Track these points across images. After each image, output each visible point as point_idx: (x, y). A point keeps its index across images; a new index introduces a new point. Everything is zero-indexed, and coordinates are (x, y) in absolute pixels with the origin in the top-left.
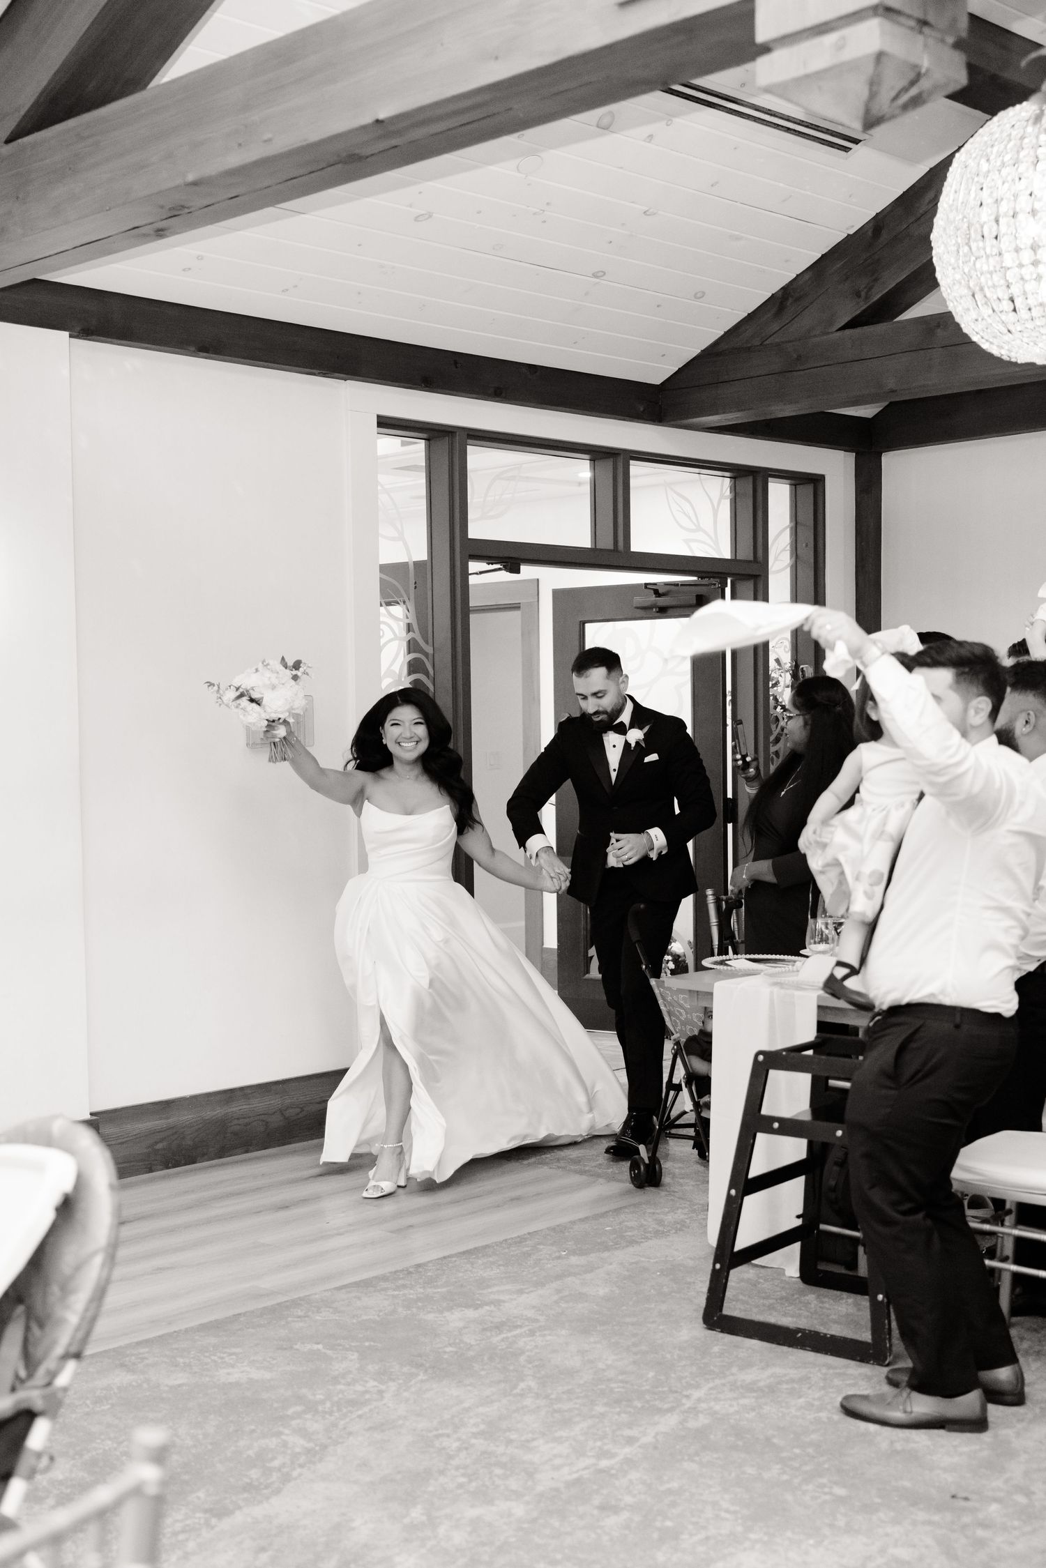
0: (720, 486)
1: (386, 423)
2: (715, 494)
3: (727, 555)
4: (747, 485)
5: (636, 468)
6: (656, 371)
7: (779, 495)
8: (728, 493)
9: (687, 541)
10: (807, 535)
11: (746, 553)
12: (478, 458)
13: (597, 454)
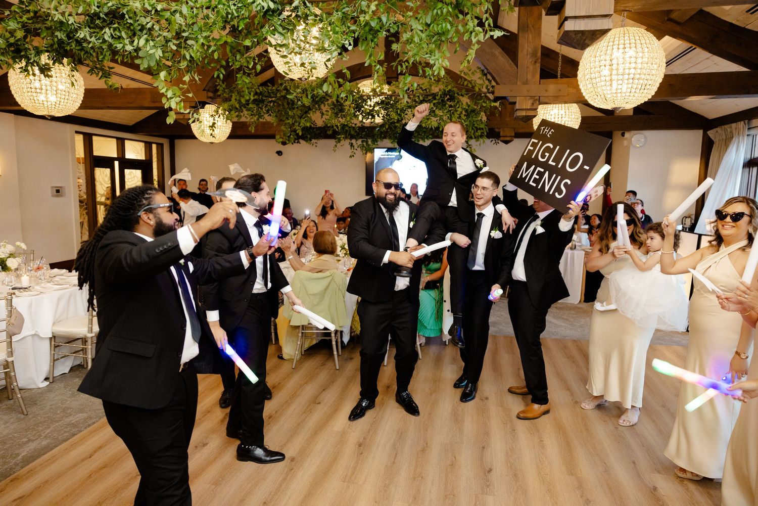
0: (142, 144)
1: (77, 132)
2: (141, 147)
3: (144, 159)
4: (148, 145)
5: (126, 141)
6: (131, 123)
7: (154, 146)
8: (144, 146)
9: (136, 156)
10: (160, 155)
11: (148, 158)
12: (94, 138)
13: (118, 139)
